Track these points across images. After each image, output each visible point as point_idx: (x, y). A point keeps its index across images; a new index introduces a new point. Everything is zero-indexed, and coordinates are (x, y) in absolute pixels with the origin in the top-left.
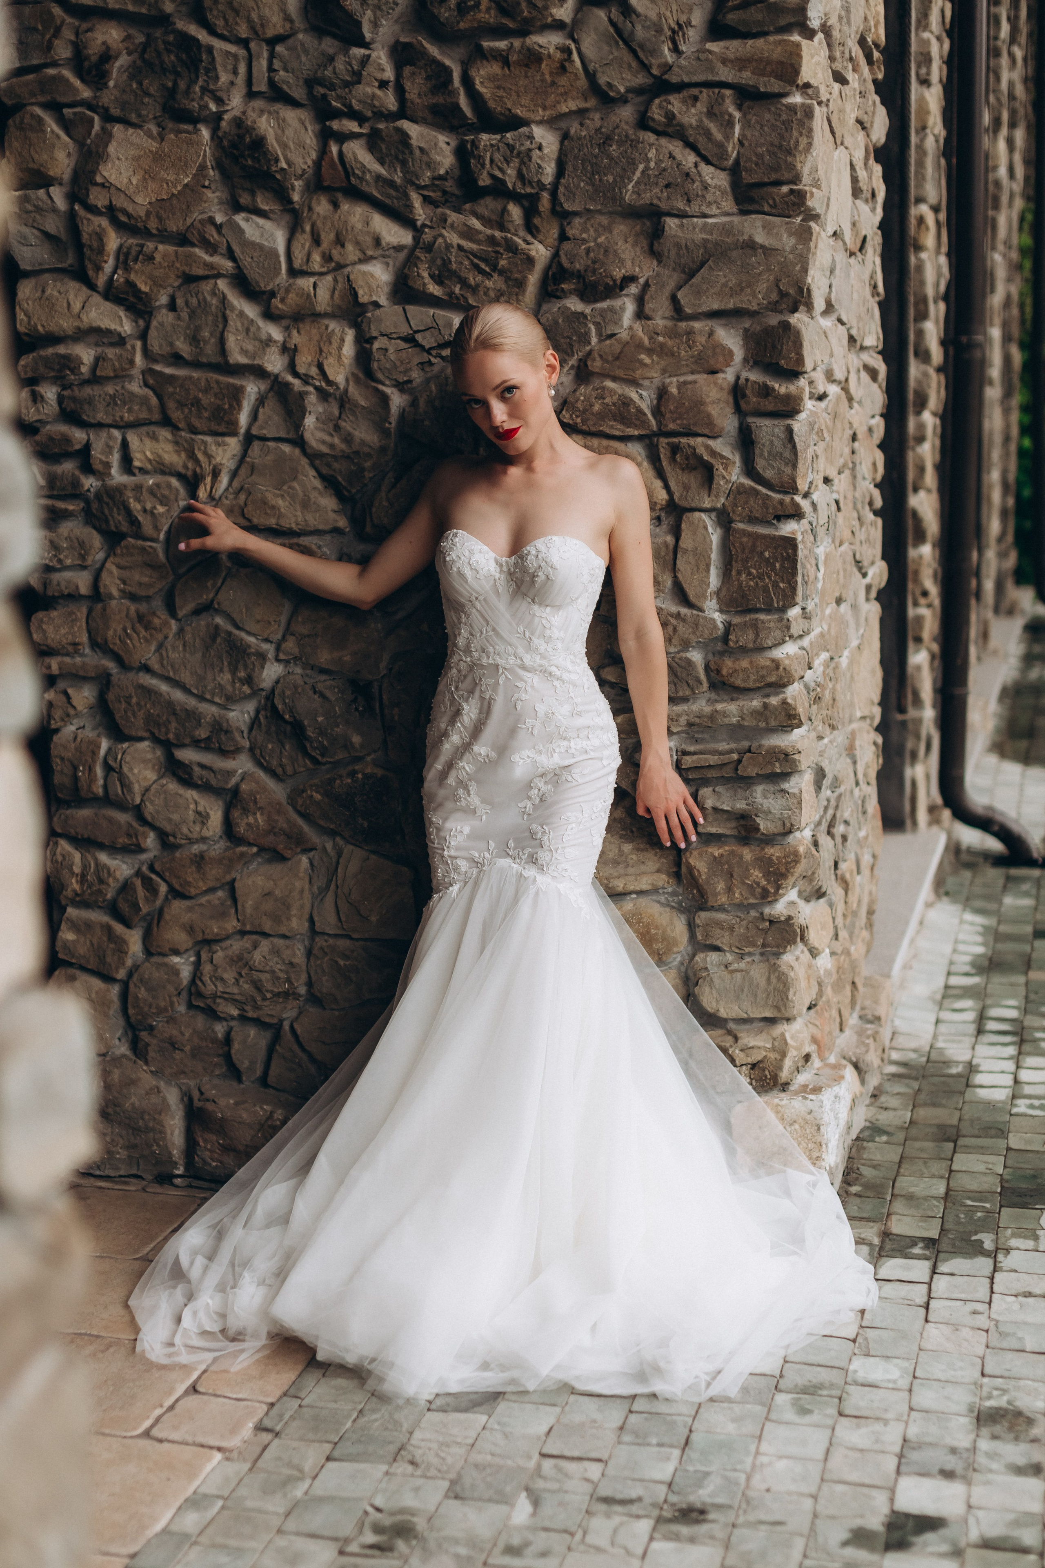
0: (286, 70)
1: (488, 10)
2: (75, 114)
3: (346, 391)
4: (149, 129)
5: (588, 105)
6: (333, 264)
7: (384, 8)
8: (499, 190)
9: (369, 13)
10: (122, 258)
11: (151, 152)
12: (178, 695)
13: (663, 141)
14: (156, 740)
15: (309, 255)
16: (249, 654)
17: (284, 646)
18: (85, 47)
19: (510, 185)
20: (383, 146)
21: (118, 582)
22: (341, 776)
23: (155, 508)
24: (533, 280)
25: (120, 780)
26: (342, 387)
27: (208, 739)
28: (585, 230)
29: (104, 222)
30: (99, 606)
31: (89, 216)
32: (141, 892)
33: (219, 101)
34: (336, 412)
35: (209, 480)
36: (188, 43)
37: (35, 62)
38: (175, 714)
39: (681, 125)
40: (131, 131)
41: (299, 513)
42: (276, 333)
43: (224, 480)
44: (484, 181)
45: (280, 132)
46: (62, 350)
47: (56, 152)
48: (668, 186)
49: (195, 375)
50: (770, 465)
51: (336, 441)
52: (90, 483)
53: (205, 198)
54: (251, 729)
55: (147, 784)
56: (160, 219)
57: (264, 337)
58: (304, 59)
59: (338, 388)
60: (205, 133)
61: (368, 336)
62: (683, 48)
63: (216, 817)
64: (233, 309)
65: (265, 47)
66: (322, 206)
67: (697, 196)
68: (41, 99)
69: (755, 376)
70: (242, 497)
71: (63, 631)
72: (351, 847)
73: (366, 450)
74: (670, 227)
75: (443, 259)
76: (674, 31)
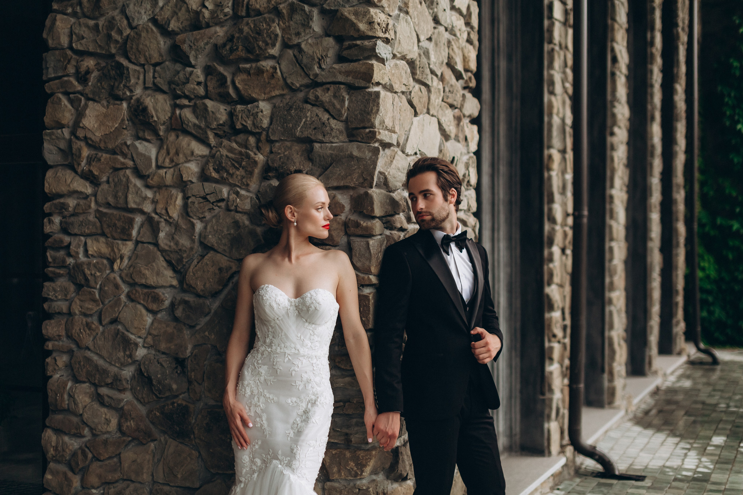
0: (160, 77)
1: (242, 50)
2: (74, 97)
3: (178, 221)
4: (103, 104)
5: (284, 92)
6: (174, 164)
7: (200, 50)
8: (245, 131)
9: (193, 52)
10: (89, 160)
11: (103, 113)
12: (101, 362)
13: (315, 109)
14: (91, 383)
15: (165, 159)
16: (131, 343)
17: (146, 340)
18: (80, 68)
19: (249, 128)
20: (198, 111)
21: (79, 307)
22: (168, 405)
23: (96, 273)
24: (257, 171)
25: (74, 401)
26: (176, 219)
27: (112, 383)
28: (280, 148)
29: (83, 144)
30: (71, 318)
31: (77, 141)
32: (80, 456)
33: (131, 91)
34: (173, 231)
35: (118, 261)
36: (120, 66)
37: (60, 74)
38: (98, 370)
39: (322, 101)
40: (96, 104)
41: (155, 278)
42: (149, 194)
43: (126, 261)
44: (239, 126)
45: (155, 105)
46: (62, 200)
47: (65, 113)
48: (315, 129)
49: (115, 212)
50: (359, 260)
51: (172, 244)
52: (70, 261)
53: (123, 134)
54: (131, 380)
55: (85, 404)
56: (105, 142)
57: (144, 196)
58: (168, 73)
59: (174, 220)
60: (125, 105)
61: (187, 196)
62: (323, 66)
63: (114, 422)
64: (131, 183)
65: (151, 68)
66: (172, 137)
67: (328, 133)
68: (61, 90)
69: (354, 217)
70: (132, 269)
71: (55, 330)
72: (171, 440)
73: (184, 248)
74: (316, 148)
75: (219, 161)
76: (319, 60)
